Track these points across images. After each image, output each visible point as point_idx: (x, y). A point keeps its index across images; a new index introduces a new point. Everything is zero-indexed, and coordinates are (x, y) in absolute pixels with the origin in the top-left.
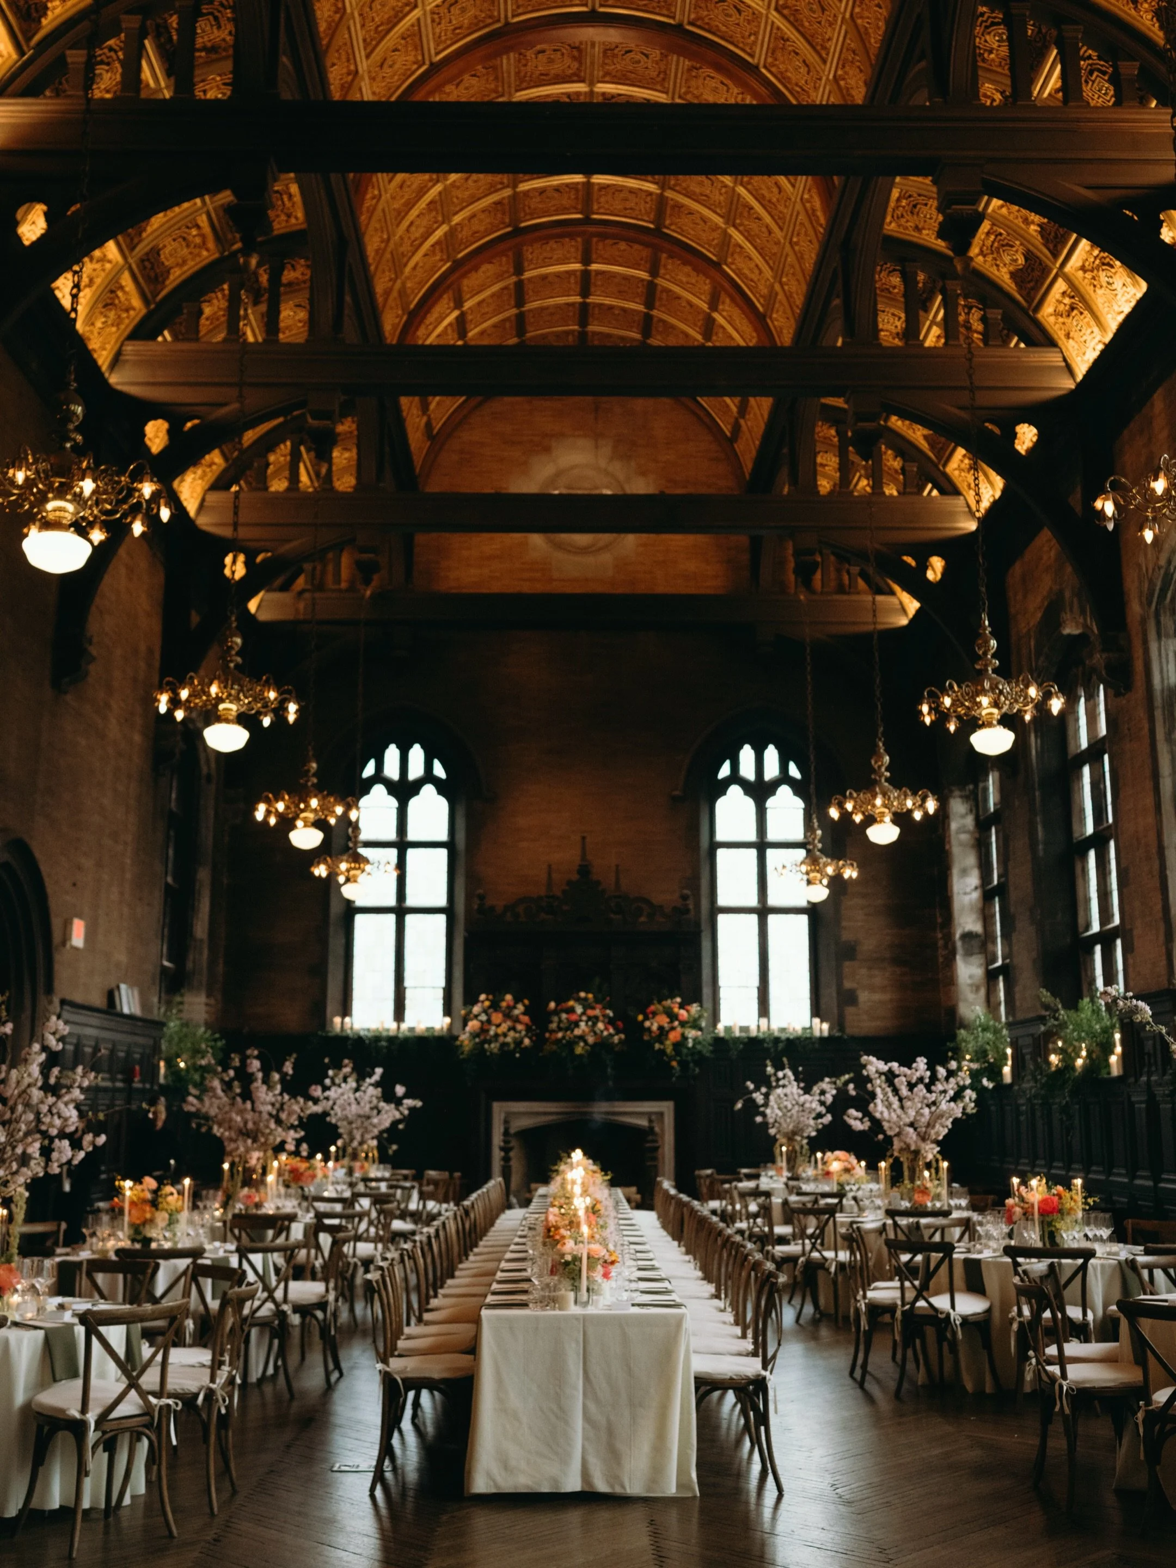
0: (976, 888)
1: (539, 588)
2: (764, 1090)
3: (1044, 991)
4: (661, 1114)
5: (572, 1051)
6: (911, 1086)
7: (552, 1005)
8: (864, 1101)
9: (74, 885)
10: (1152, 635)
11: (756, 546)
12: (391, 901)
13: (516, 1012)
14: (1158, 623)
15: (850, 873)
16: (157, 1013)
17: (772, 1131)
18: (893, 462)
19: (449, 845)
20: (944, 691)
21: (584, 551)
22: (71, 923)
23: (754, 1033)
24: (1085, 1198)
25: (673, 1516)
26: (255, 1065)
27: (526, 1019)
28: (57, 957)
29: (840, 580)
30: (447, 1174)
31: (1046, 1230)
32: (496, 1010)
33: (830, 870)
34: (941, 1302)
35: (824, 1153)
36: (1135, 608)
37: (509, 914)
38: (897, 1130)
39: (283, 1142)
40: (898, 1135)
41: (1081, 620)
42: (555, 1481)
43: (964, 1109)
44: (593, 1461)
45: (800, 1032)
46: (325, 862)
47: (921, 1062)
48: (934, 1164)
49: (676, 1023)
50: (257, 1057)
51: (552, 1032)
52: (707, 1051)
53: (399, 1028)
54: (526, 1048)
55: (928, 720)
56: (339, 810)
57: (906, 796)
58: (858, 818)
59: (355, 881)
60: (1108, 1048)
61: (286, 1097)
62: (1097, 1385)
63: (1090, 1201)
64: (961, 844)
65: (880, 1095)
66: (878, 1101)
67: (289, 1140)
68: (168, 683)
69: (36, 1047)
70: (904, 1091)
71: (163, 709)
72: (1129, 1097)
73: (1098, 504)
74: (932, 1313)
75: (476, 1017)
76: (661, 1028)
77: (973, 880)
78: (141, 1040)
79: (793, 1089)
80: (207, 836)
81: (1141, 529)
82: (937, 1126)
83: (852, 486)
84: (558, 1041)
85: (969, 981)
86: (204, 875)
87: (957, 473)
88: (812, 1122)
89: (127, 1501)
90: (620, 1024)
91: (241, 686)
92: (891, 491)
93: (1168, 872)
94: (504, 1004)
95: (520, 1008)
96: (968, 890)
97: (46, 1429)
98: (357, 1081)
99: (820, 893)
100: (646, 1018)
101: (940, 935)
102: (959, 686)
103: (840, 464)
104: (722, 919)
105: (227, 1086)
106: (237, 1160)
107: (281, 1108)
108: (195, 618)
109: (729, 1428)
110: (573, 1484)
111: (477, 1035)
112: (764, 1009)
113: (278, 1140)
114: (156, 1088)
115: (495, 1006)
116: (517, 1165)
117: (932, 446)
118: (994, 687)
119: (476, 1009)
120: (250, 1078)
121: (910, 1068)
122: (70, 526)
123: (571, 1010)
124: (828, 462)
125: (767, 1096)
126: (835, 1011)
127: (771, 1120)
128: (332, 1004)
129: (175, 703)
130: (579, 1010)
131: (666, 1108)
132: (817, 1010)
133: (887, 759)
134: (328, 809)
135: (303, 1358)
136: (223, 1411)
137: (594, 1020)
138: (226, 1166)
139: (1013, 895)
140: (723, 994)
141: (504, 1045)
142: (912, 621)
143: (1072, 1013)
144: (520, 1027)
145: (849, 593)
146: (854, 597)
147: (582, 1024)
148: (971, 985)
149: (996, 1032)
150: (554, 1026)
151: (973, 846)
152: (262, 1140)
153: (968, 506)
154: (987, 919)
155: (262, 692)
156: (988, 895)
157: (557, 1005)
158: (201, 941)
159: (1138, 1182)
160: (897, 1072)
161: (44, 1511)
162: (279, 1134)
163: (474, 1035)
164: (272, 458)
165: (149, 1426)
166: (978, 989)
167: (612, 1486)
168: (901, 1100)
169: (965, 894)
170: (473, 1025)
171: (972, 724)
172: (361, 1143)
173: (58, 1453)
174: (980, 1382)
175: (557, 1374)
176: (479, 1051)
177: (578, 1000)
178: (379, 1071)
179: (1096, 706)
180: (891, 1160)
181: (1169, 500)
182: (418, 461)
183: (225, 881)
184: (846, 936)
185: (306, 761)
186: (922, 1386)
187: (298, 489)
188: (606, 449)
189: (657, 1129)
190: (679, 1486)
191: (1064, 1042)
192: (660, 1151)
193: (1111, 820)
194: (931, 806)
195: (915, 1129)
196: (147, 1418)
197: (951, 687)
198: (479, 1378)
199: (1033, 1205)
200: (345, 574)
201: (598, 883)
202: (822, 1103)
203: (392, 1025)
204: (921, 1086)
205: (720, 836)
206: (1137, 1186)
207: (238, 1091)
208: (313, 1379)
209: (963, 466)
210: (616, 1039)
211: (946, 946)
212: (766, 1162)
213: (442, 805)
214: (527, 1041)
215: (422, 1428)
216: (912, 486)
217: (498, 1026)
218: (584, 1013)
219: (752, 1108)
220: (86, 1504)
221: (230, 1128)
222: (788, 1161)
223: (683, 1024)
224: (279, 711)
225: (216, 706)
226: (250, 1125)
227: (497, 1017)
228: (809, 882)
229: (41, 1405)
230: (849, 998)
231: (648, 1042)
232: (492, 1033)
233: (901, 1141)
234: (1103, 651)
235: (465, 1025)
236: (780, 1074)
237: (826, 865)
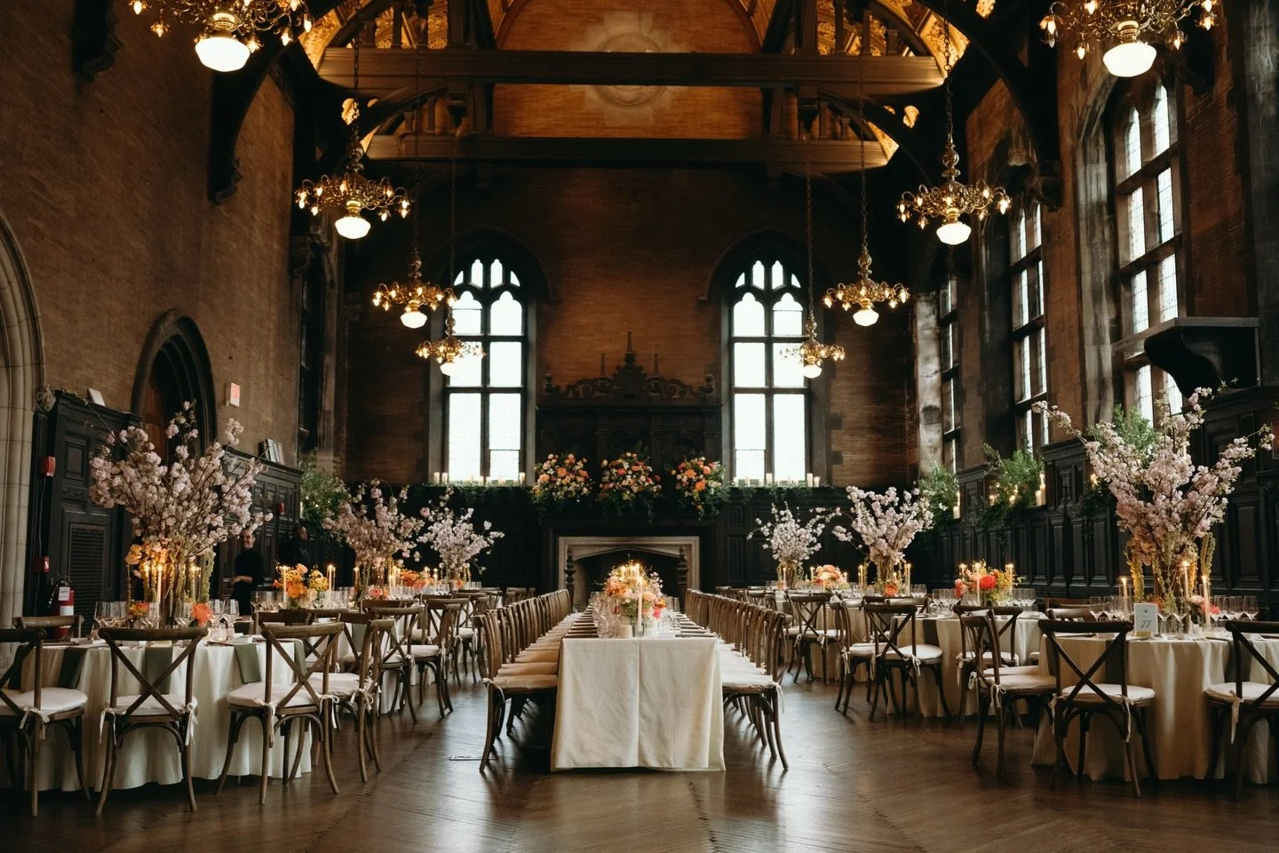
0: (936, 372)
1: (593, 134)
2: (769, 524)
3: (987, 445)
4: (689, 546)
5: (620, 497)
6: (884, 509)
7: (605, 462)
8: (847, 520)
9: (231, 358)
10: (1080, 162)
11: (768, 96)
12: (478, 383)
13: (577, 468)
14: (1085, 153)
15: (839, 355)
16: (297, 465)
17: (776, 557)
18: (878, 30)
19: (523, 339)
20: (917, 193)
21: (631, 104)
22: (230, 387)
23: (761, 485)
24: (1016, 577)
25: (706, 785)
26: (378, 492)
27: (585, 473)
28: (219, 414)
29: (834, 128)
30: (524, 589)
31: (986, 600)
32: (561, 466)
33: (823, 353)
34: (906, 651)
35: (816, 567)
36: (1067, 141)
37: (571, 393)
38: (873, 541)
39: (401, 551)
40: (873, 545)
41: (1025, 154)
42: (619, 759)
43: (924, 525)
44: (648, 746)
45: (797, 484)
46: (427, 345)
47: (892, 491)
48: (901, 567)
49: (702, 476)
50: (379, 487)
51: (604, 483)
52: (725, 497)
53: (485, 481)
54: (585, 494)
55: (904, 218)
56: (440, 297)
57: (884, 287)
58: (846, 307)
59: (451, 361)
60: (1034, 485)
61: (403, 516)
62: (1021, 687)
63: (1019, 579)
64: (926, 338)
65: (860, 515)
66: (859, 519)
67: (405, 549)
68: (306, 184)
69: (218, 445)
70: (879, 512)
71: (302, 205)
72: (1050, 521)
73: (1043, 24)
74: (899, 658)
75: (546, 471)
76: (690, 480)
77: (934, 365)
78: (285, 484)
79: (792, 524)
80: (332, 329)
81: (1076, 47)
82: (904, 538)
83: (845, 50)
84: (610, 490)
85: (929, 444)
86: (329, 360)
87: (929, 38)
88: (806, 549)
89: (298, 775)
90: (658, 477)
91: (365, 187)
92: (876, 53)
93: (1086, 347)
94: (567, 461)
95: (580, 464)
96: (930, 373)
97: (239, 715)
98: (454, 519)
99: (815, 371)
100: (678, 473)
101: (907, 410)
102: (930, 191)
103: (836, 32)
104: (738, 398)
105: (356, 507)
106: (365, 563)
107: (399, 526)
108: (319, 154)
109: (746, 737)
110: (632, 761)
111: (547, 486)
112: (769, 466)
113: (397, 549)
114: (297, 521)
115: (560, 463)
116: (578, 584)
117: (910, 17)
118: (956, 191)
119: (546, 466)
120: (374, 502)
121: (884, 495)
122: (233, 34)
123: (621, 466)
124: (827, 30)
125: (772, 529)
126: (825, 467)
127: (775, 548)
128: (433, 462)
129: (312, 200)
130: (626, 466)
131: (694, 541)
132: (810, 467)
133: (870, 260)
134: (430, 297)
135: (421, 703)
136: (370, 708)
137: (638, 474)
138: (357, 569)
139: (965, 374)
140: (739, 455)
141: (568, 492)
142: (890, 162)
143: (1008, 461)
144: (580, 479)
145: (841, 139)
146: (847, 143)
147: (629, 477)
148: (931, 447)
149: (949, 481)
150: (606, 478)
151: (934, 339)
152: (385, 548)
153: (938, 65)
154: (943, 395)
155: (380, 192)
156: (945, 376)
157: (609, 463)
158: (329, 412)
159: (1055, 584)
160: (874, 499)
161: (237, 777)
162: (398, 545)
163: (544, 486)
164: (379, 23)
165: (316, 713)
166: (935, 449)
167: (661, 764)
168: (876, 519)
169: (927, 376)
170: (544, 478)
171: (937, 221)
172: (457, 566)
173: (248, 735)
174: (933, 711)
175: (620, 686)
176: (548, 498)
177: (626, 458)
178: (471, 510)
179: (1034, 223)
180: (868, 564)
181: (1098, 21)
182: (496, 29)
183: (346, 367)
184: (834, 410)
185: (412, 260)
186: (891, 714)
187: (400, 47)
188: (648, 21)
189: (686, 557)
190: (711, 764)
191: (1001, 485)
192: (688, 573)
193: (1042, 313)
194: (904, 296)
195: (887, 541)
196: (315, 707)
197: (923, 190)
198: (561, 688)
199: (976, 582)
200: (438, 121)
201: (641, 368)
202: (814, 535)
203: (479, 479)
204: (891, 509)
205: (737, 333)
206: (1054, 587)
207: (365, 512)
208: (430, 711)
209: (934, 32)
210: (655, 489)
211: (912, 418)
212: (771, 579)
213: (517, 308)
214: (585, 490)
215: (515, 737)
216: (895, 47)
217: (563, 478)
218: (629, 469)
219: (760, 537)
220: (270, 773)
221: (359, 540)
222: (787, 579)
223: (707, 477)
224: (394, 209)
225: (345, 202)
226: (375, 537)
227: (562, 472)
228: (806, 363)
229: (234, 699)
230: (836, 458)
231: (680, 490)
232: (558, 483)
233: (876, 549)
234: (1041, 175)
235: (537, 477)
236: (782, 513)
237: (820, 349)
